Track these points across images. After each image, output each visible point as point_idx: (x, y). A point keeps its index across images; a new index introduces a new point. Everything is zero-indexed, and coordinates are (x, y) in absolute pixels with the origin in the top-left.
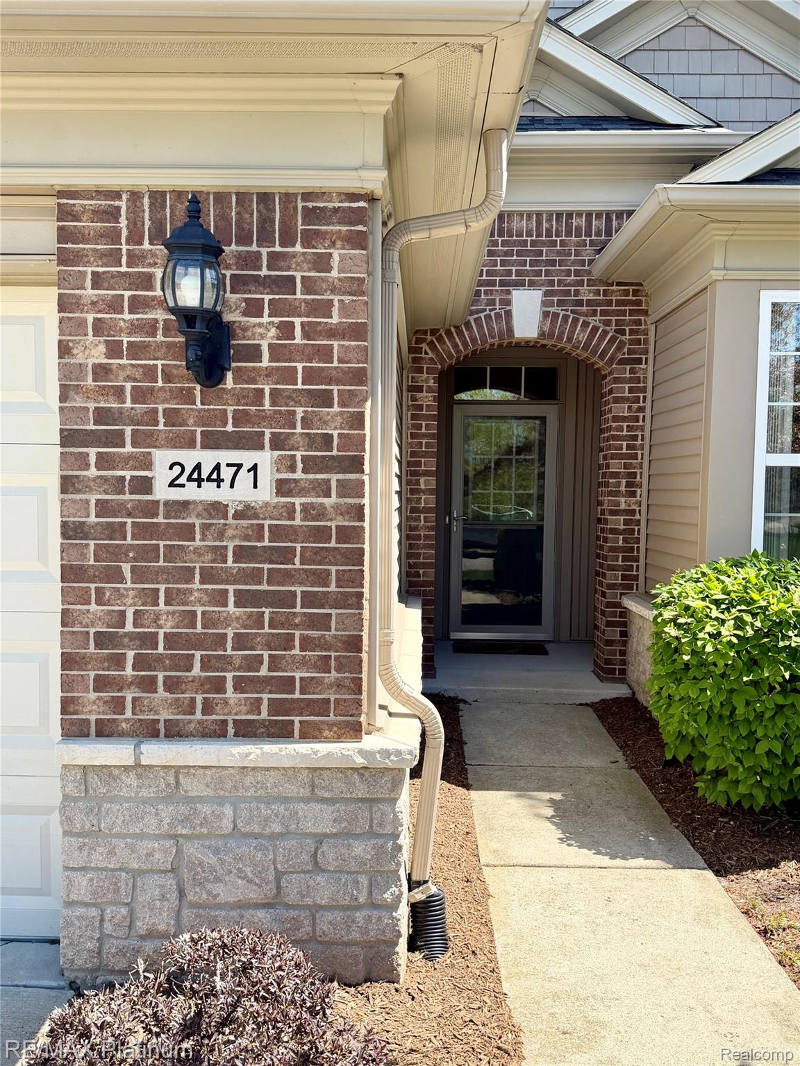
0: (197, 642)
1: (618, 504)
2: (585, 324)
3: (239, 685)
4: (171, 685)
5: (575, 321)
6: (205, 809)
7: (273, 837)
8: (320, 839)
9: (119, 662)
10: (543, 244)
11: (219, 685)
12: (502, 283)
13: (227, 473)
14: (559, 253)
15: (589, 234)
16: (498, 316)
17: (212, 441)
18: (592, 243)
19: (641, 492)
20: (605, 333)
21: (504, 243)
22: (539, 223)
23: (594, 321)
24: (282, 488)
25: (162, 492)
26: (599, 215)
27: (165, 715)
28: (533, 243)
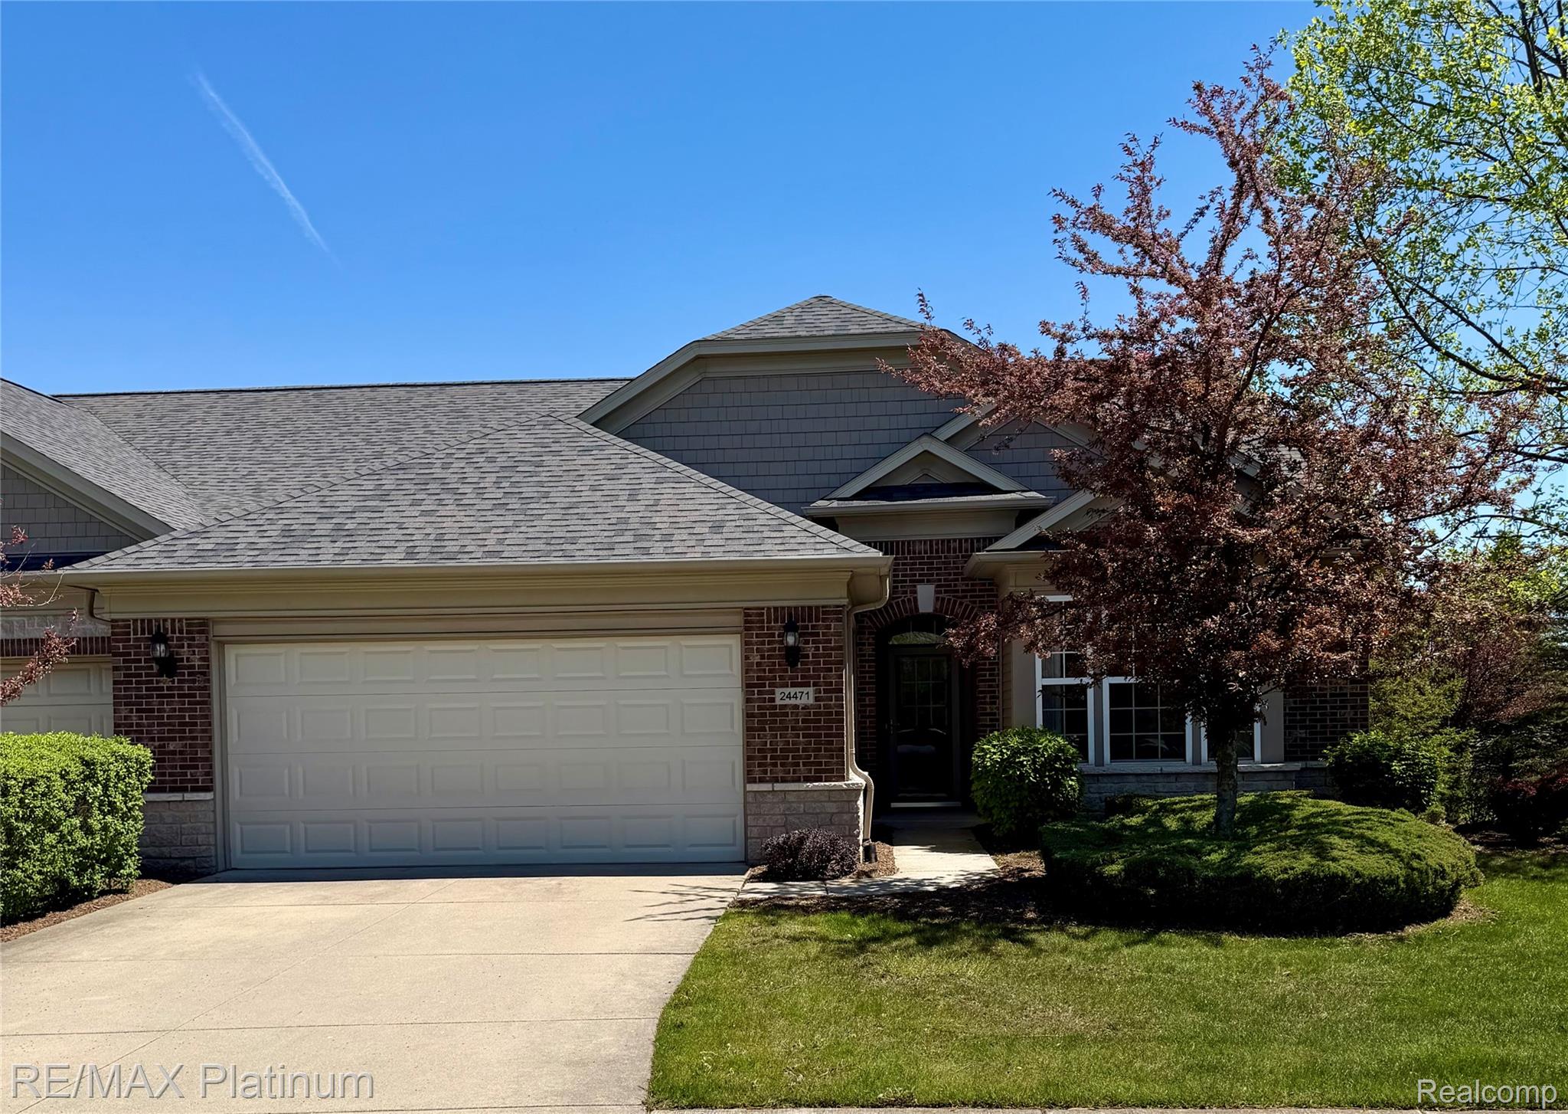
0: (790, 751)
1: (986, 709)
2: (961, 604)
3: (804, 764)
4: (782, 765)
5: (955, 602)
6: (794, 805)
7: (817, 814)
8: (833, 814)
9: (765, 758)
10: (935, 558)
11: (798, 765)
12: (911, 581)
13: (799, 695)
14: (944, 563)
15: (960, 552)
16: (909, 600)
17: (794, 685)
18: (963, 557)
19: (999, 702)
20: (973, 608)
21: (911, 558)
22: (931, 546)
23: (966, 601)
24: (817, 699)
25: (778, 702)
26: (966, 540)
27: (780, 775)
28: (928, 558)
